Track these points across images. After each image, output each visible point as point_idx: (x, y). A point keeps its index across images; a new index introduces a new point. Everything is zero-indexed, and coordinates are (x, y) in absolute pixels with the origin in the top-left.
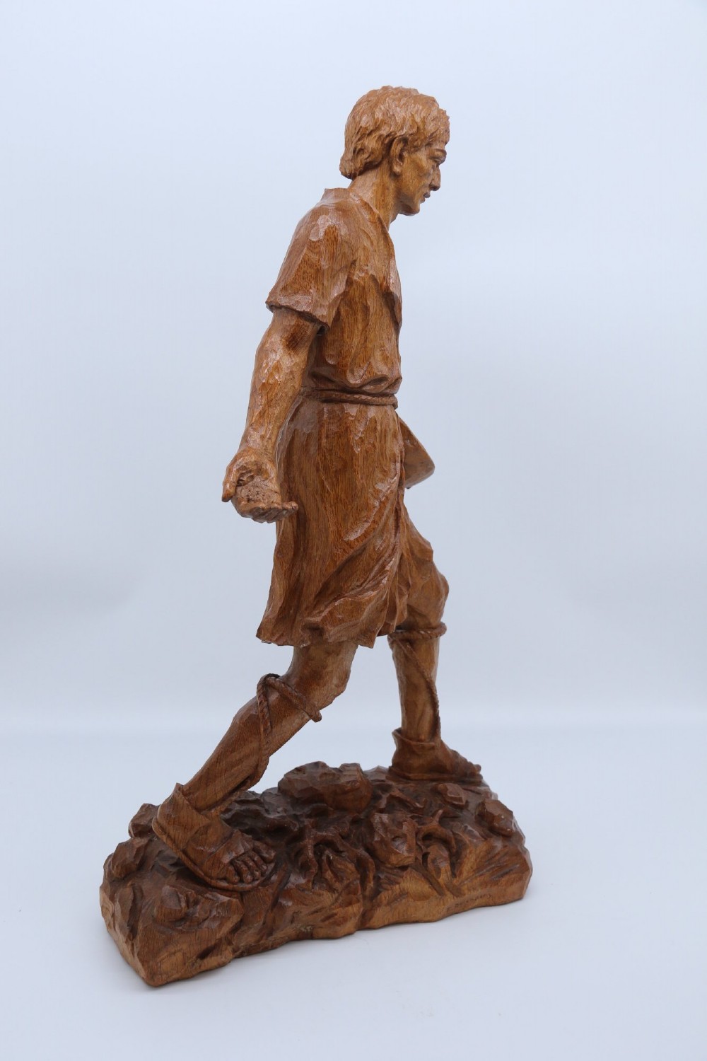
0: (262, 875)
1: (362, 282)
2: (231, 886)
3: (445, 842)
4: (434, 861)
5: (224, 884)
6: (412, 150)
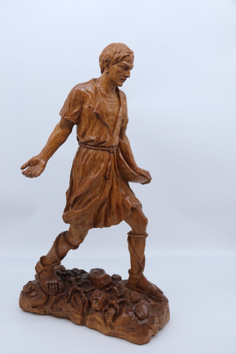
0: (55, 292)
1: (86, 108)
2: (46, 291)
3: (116, 309)
4: (108, 314)
5: (44, 289)
6: (112, 64)
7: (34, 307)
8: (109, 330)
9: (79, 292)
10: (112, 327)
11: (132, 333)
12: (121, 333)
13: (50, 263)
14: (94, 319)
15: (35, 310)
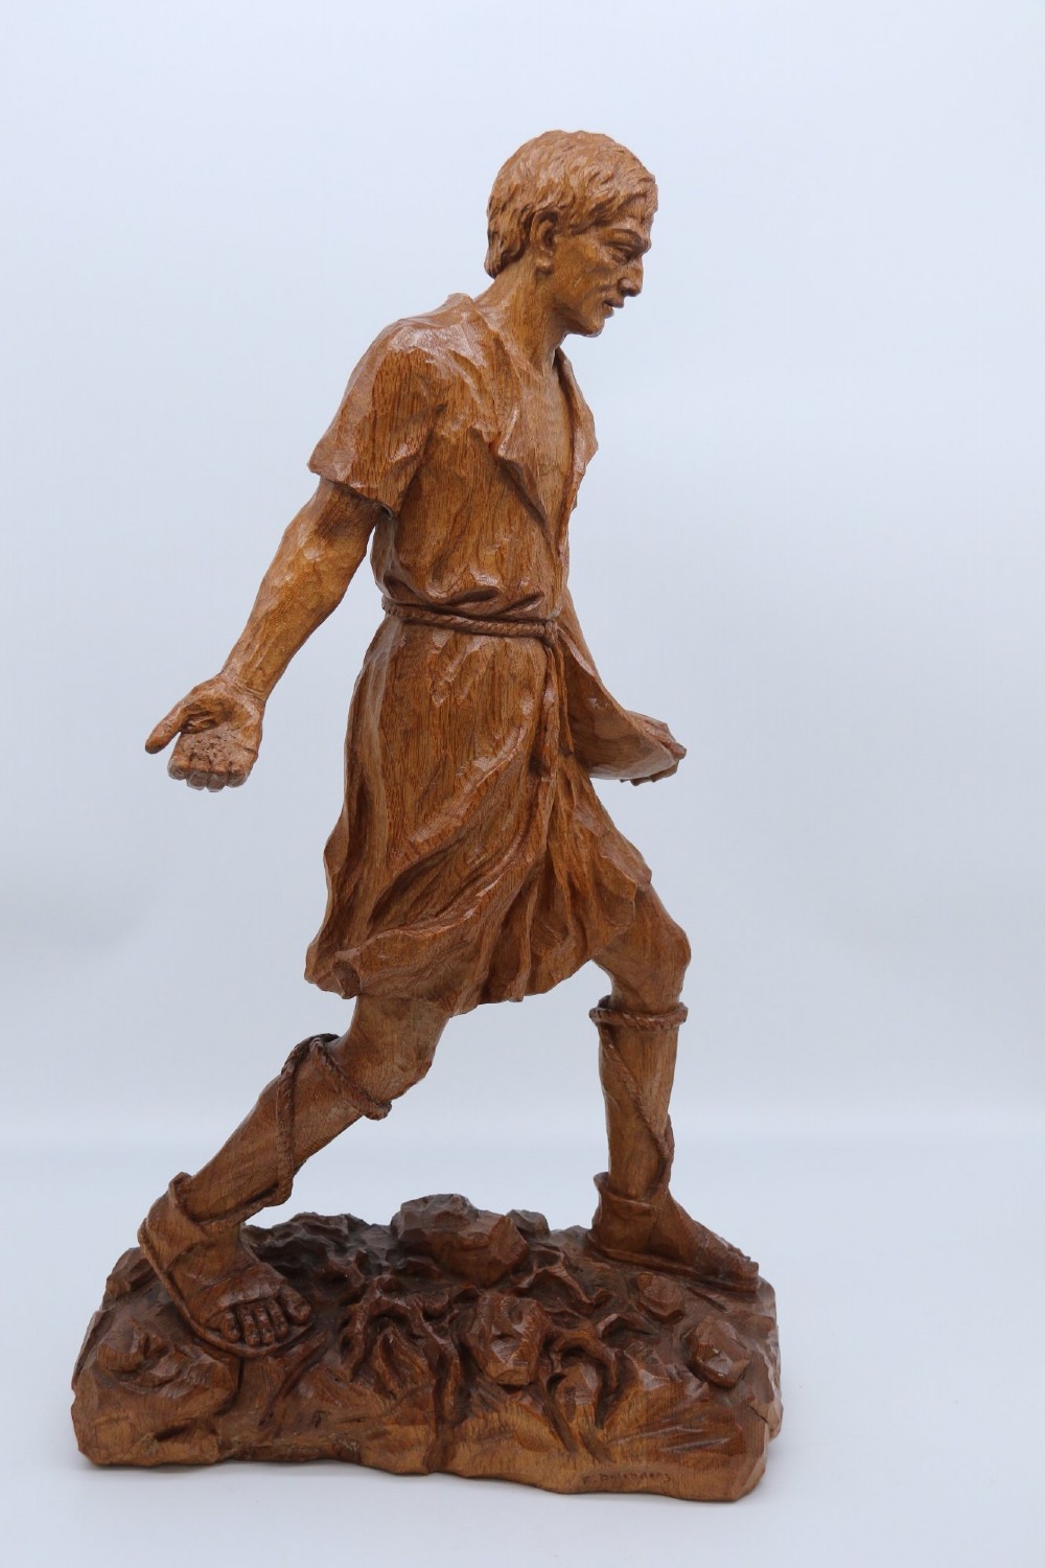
0: (278, 1339)
1: (453, 440)
2: (224, 1344)
3: (601, 1366)
4: (570, 1391)
5: (212, 1337)
6: (570, 231)
7: (166, 1435)
8: (586, 1464)
9: (399, 1318)
10: (597, 1451)
11: (698, 1454)
12: (643, 1465)
13: (231, 1203)
14: (504, 1430)
15: (176, 1449)
